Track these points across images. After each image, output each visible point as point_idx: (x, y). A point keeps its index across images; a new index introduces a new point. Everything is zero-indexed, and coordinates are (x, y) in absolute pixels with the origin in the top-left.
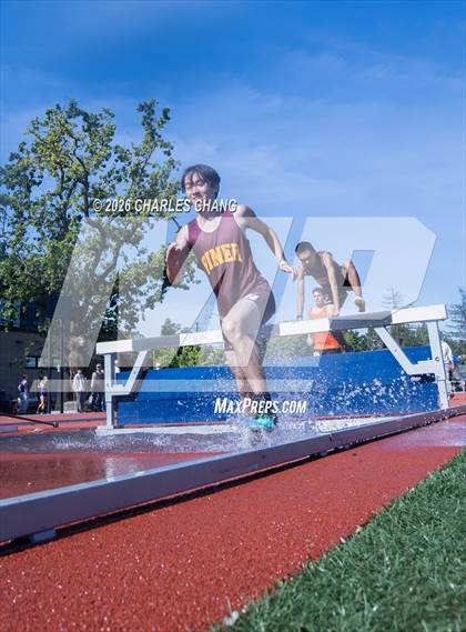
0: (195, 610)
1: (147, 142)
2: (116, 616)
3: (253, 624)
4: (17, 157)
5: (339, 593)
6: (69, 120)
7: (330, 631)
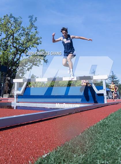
0: (35, 153)
1: (30, 26)
2: (14, 153)
3: (51, 158)
5: (74, 151)
6: (10, 19)
7: (71, 161)
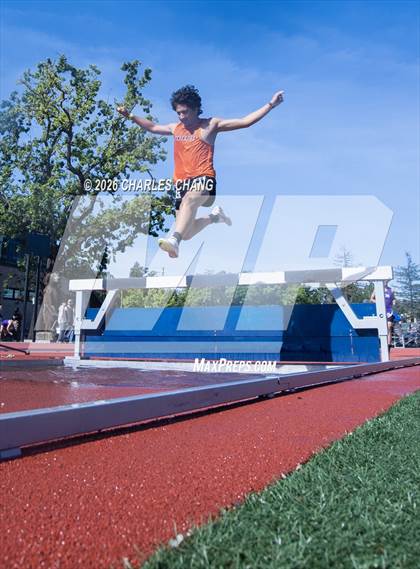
0: (144, 531)
1: (128, 99)
2: (71, 531)
3: (196, 547)
4: (9, 104)
5: (277, 523)
6: (58, 74)
7: (266, 558)
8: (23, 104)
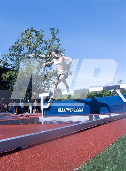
1: (52, 39)
4: (17, 43)
5: (106, 162)
6: (31, 33)
8: (21, 42)
